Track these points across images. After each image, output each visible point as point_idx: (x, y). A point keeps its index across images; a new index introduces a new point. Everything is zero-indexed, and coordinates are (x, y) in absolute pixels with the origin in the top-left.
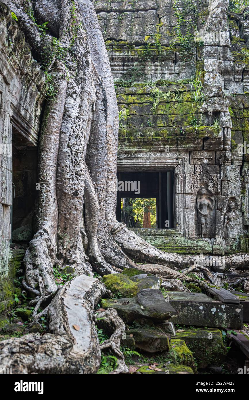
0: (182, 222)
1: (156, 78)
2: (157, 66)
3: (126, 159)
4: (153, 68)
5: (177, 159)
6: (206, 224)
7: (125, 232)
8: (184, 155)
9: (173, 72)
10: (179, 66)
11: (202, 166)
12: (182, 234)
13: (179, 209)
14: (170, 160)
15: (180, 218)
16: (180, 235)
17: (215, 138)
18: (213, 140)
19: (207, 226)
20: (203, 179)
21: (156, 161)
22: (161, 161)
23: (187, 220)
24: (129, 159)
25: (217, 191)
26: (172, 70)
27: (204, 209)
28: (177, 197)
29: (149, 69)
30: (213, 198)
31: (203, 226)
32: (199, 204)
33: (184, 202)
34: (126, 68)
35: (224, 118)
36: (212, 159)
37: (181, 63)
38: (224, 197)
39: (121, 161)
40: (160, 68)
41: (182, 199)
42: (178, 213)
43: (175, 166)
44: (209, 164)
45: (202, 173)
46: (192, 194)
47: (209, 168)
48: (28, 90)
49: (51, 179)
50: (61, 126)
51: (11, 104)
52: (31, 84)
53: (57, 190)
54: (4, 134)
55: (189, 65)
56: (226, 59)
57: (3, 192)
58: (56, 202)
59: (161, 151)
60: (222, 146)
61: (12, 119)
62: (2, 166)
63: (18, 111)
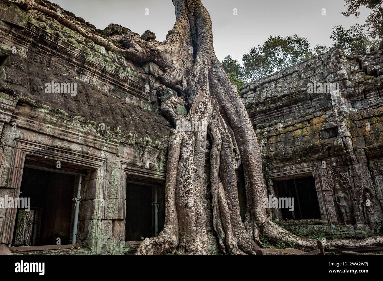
0: (325, 213)
1: (300, 113)
2: (299, 106)
3: (277, 172)
4: (297, 108)
5: (312, 166)
6: (346, 212)
7: (270, 225)
8: (317, 163)
9: (311, 106)
10: (314, 101)
11: (333, 168)
12: (327, 222)
13: (321, 203)
14: (307, 167)
15: (323, 210)
16: (325, 223)
17: (336, 146)
18: (335, 148)
19: (348, 214)
20: (335, 178)
21: (297, 170)
22: (301, 170)
23: (329, 211)
24: (279, 172)
25: (349, 185)
26: (310, 105)
27: (342, 201)
28: (317, 194)
29: (294, 109)
30: (347, 192)
31: (344, 214)
32: (336, 197)
33: (324, 197)
34: (279, 112)
35: (340, 130)
36: (339, 162)
37: (315, 100)
38: (358, 189)
39: (275, 174)
40: (301, 106)
41: (322, 195)
42: (320, 206)
43: (312, 171)
44: (338, 166)
45: (333, 174)
46: (328, 190)
47: (339, 169)
48: (144, 151)
49: (170, 198)
50: (178, 165)
51: (122, 163)
52: (146, 148)
53: (177, 204)
54: (112, 180)
55: (321, 99)
56: (347, 87)
57: (109, 213)
58: (175, 212)
59: (300, 163)
60: (345, 151)
61: (126, 170)
62: (110, 198)
63: (133, 164)
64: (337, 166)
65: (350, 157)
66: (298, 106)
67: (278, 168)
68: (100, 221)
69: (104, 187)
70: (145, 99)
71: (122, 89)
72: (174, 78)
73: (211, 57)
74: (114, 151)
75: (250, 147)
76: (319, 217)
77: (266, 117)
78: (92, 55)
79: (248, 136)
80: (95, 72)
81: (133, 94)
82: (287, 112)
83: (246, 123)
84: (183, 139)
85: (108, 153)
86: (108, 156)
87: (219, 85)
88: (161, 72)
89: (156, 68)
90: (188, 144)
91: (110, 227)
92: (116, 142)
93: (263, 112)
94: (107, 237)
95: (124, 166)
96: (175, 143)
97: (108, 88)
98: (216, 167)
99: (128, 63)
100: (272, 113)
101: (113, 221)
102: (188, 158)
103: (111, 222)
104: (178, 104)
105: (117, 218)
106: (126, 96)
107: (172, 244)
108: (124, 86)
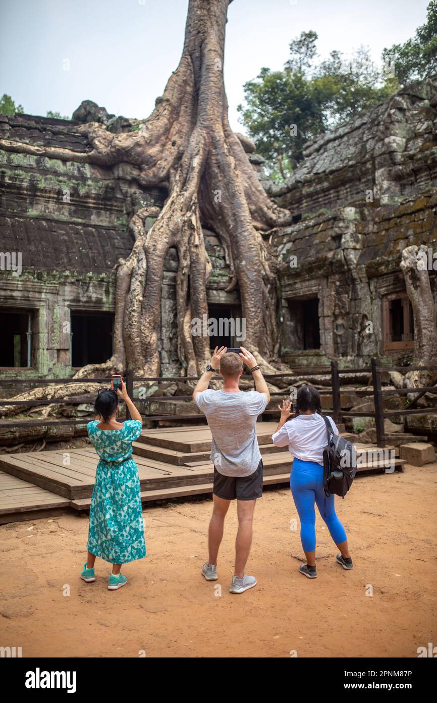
0: (324, 343)
3: (290, 291)
5: (318, 285)
6: (342, 343)
8: (323, 281)
11: (336, 289)
12: (324, 353)
14: (314, 286)
15: (322, 339)
16: (323, 355)
20: (336, 301)
21: (306, 289)
22: (309, 289)
23: (327, 341)
27: (339, 329)
28: (319, 320)
30: (345, 318)
31: (340, 345)
33: (325, 324)
41: (323, 321)
42: (321, 334)
43: (318, 291)
45: (335, 295)
46: (329, 316)
47: (340, 290)
48: (88, 287)
49: (117, 330)
50: (125, 298)
51: (65, 300)
52: (89, 283)
53: (123, 336)
54: (55, 316)
55: (369, 180)
56: (395, 164)
57: (54, 344)
58: (121, 343)
59: (308, 280)
60: (346, 267)
61: (69, 306)
62: (53, 332)
63: (77, 300)
64: (340, 286)
65: (352, 275)
66: (346, 189)
67: (289, 285)
68: (45, 351)
69: (47, 324)
70: (117, 211)
71: (85, 207)
72: (155, 176)
73: (211, 132)
74: (55, 292)
75: (244, 263)
76: (319, 348)
77: (313, 204)
78: (43, 181)
79: (242, 247)
80: (50, 197)
81: (101, 209)
82: (334, 197)
83: (243, 229)
84: (133, 268)
85: (49, 294)
86: (49, 296)
87: (219, 175)
88: (135, 173)
89: (128, 168)
90: (137, 274)
91: (56, 355)
92: (54, 284)
93: (310, 195)
94: (53, 362)
95: (67, 303)
96: (122, 274)
97: (68, 210)
98: (182, 293)
99: (93, 171)
100: (319, 198)
101: (58, 350)
102: (134, 290)
103: (56, 351)
104: (148, 219)
105: (62, 347)
106: (92, 214)
107: (118, 370)
108: (87, 203)
